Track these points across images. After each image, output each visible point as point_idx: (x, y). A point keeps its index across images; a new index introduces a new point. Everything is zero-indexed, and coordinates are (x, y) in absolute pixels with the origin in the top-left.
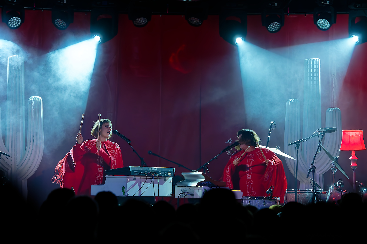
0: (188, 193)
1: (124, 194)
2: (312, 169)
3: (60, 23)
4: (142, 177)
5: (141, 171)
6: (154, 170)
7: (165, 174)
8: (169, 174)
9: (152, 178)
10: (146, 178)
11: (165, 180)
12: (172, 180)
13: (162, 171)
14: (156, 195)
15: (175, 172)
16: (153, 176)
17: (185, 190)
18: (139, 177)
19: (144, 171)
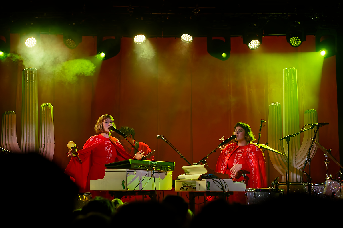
0: (189, 186)
1: (124, 188)
2: (307, 161)
3: (70, 43)
4: (142, 171)
5: (142, 164)
6: (155, 163)
7: (166, 168)
8: (170, 168)
9: (153, 172)
10: (147, 172)
11: (166, 174)
12: (172, 174)
13: (163, 165)
14: (157, 189)
15: (175, 166)
16: (153, 169)
17: (186, 183)
18: (140, 171)
19: (145, 165)
